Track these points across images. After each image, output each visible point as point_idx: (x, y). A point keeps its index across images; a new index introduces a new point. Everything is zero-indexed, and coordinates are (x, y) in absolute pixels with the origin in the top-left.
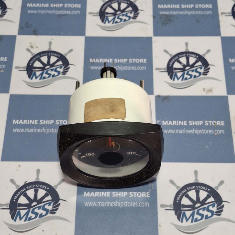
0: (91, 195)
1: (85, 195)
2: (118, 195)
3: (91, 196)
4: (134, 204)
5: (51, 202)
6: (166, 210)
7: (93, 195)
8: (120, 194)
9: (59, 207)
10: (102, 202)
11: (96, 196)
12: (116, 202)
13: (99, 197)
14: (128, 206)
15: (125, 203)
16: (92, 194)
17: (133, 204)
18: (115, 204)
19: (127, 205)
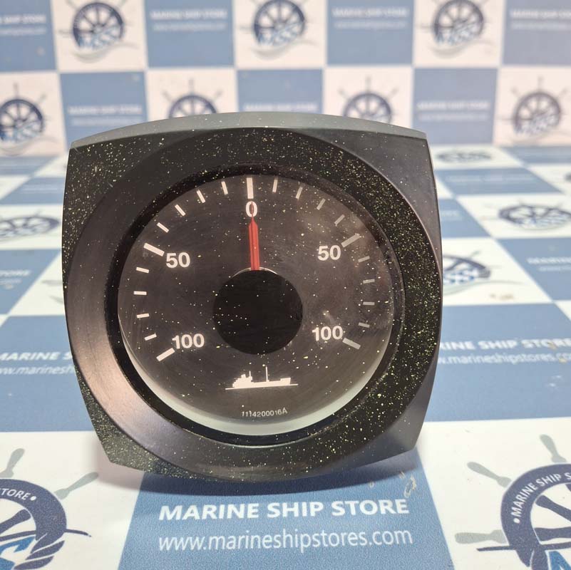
0: (188, 515)
1: (165, 517)
2: (291, 514)
3: (185, 518)
4: (353, 536)
5: (30, 540)
6: (480, 550)
7: (192, 515)
8: (295, 509)
9: (56, 555)
10: (226, 537)
11: (204, 517)
12: (282, 534)
13: (218, 519)
14: (330, 547)
15: (316, 537)
16: (193, 512)
17: (350, 539)
18: (278, 541)
19: (327, 542)
